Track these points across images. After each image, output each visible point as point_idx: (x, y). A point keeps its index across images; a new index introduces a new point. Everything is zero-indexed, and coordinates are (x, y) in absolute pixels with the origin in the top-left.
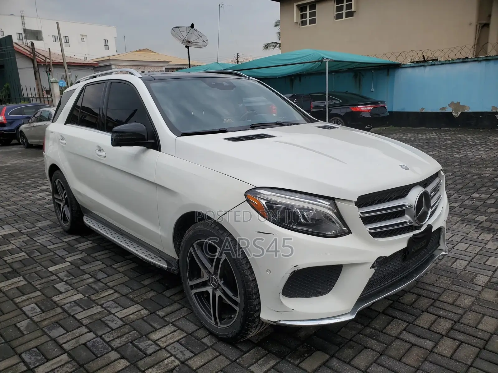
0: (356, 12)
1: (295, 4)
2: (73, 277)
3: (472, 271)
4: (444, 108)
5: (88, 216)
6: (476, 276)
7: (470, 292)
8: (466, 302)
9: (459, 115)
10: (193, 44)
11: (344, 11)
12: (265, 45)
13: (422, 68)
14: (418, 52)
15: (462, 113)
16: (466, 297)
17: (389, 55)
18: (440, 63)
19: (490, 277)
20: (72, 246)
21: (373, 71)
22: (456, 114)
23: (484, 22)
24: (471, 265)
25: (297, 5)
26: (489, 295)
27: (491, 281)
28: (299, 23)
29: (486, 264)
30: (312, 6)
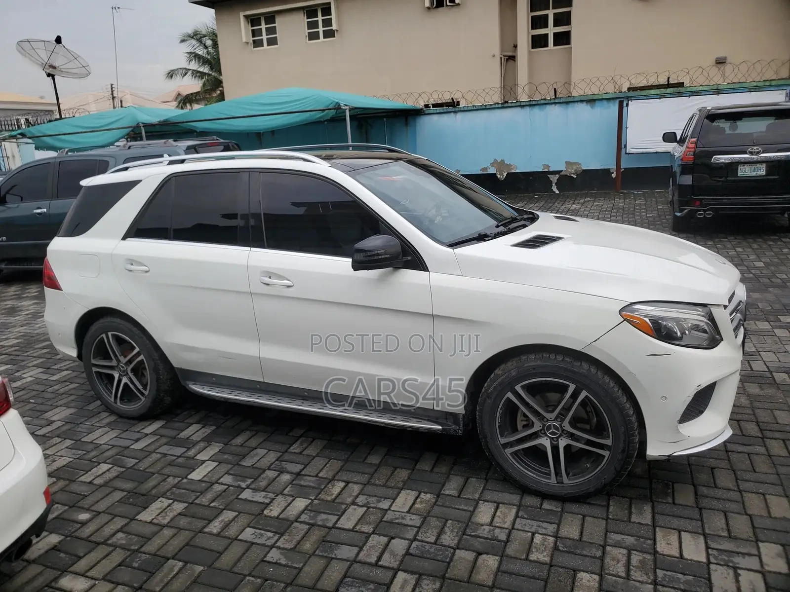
0: (339, 32)
1: (242, 14)
2: (253, 480)
4: (485, 169)
5: (197, 383)
9: (504, 177)
10: (62, 71)
11: (321, 29)
12: (168, 72)
13: (452, 114)
14: (443, 93)
15: (508, 174)
17: (404, 96)
18: (475, 108)
20: (175, 438)
21: (385, 119)
22: (501, 176)
23: (510, 54)
25: (245, 16)
28: (250, 44)
30: (270, 18)
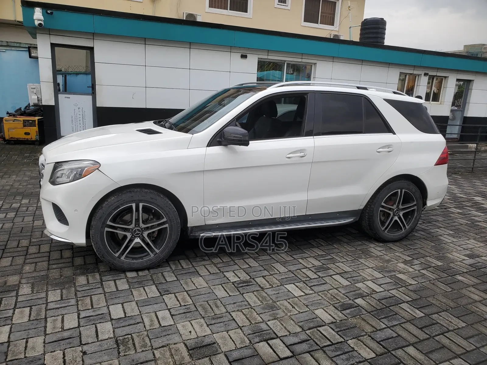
3: (38, 294)
6: (31, 290)
7: (29, 275)
8: (27, 268)
16: (30, 271)
19: (18, 296)
24: (43, 299)
26: (13, 280)
27: (16, 291)
29: (29, 308)
